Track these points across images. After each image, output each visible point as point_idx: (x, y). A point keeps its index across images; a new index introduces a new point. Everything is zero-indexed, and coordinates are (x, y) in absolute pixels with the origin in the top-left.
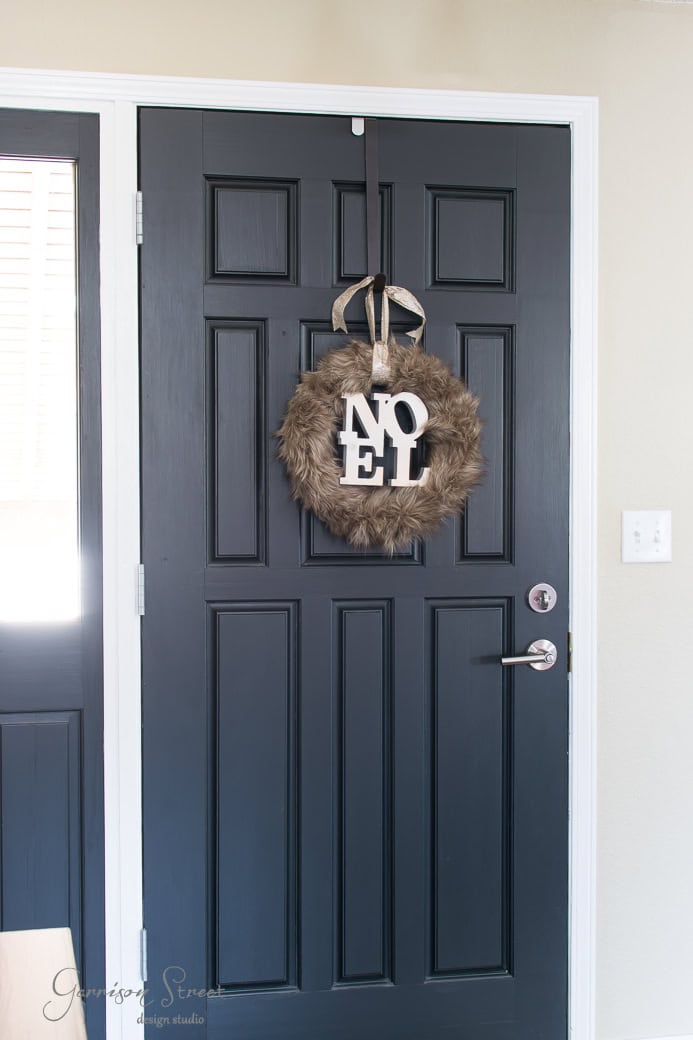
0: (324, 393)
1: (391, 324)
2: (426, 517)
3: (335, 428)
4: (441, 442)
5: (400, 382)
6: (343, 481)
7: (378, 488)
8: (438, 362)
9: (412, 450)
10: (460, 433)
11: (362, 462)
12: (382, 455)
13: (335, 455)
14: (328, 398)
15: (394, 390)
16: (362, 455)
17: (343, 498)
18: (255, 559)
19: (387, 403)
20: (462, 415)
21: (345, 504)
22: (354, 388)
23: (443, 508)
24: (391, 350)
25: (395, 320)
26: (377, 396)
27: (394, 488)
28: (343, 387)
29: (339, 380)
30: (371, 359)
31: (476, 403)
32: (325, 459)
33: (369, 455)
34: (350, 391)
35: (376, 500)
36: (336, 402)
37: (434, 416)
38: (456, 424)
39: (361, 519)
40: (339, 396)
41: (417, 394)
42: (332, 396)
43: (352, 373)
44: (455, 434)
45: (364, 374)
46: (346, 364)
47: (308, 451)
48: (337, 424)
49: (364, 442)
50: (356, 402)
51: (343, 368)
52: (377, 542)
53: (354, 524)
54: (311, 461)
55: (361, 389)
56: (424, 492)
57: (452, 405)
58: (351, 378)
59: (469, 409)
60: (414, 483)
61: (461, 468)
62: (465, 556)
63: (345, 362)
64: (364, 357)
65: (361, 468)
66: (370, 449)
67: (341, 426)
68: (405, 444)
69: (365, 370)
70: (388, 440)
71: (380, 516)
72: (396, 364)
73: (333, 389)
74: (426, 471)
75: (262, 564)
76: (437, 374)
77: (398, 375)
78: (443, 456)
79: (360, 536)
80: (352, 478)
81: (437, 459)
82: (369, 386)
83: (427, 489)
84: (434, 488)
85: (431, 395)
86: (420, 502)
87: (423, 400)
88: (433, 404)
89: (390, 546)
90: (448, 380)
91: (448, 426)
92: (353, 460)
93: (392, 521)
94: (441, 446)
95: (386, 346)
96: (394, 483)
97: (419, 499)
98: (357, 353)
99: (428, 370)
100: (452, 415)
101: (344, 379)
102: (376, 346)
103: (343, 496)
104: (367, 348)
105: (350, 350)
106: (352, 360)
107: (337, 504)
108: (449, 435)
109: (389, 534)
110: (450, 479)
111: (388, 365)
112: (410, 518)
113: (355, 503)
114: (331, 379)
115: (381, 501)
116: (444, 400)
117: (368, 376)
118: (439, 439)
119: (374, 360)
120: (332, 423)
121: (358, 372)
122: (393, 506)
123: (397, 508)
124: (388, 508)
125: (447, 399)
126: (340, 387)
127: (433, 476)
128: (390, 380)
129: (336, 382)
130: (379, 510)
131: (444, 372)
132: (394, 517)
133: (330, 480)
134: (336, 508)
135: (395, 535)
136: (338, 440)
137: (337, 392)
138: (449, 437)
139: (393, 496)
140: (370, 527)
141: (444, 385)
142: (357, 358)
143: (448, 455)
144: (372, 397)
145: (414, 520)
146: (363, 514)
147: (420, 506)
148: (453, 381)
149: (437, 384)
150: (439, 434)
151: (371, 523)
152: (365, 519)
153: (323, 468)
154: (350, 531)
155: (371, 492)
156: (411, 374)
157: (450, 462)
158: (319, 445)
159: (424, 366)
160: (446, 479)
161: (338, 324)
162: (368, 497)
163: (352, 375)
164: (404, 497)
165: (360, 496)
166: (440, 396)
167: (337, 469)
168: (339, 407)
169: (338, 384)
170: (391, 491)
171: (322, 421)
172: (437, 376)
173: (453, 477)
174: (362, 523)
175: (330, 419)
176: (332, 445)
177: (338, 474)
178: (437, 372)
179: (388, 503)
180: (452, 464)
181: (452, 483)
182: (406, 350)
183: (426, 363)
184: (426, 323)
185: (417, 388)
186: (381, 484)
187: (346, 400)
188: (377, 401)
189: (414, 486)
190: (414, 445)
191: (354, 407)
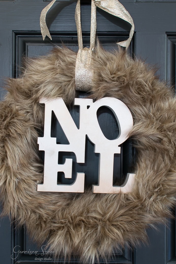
0: (21, 98)
3: (35, 134)
4: (147, 148)
5: (102, 86)
6: (41, 188)
7: (78, 195)
8: (142, 65)
9: (116, 155)
11: (61, 168)
12: (83, 161)
13: (37, 161)
14: (26, 103)
15: (95, 95)
16: (61, 161)
17: (40, 206)
20: (169, 120)
21: (43, 212)
22: (53, 93)
24: (94, 52)
26: (78, 101)
27: (98, 195)
28: (41, 91)
29: (37, 85)
30: (73, 64)
32: (22, 166)
33: (69, 162)
34: (48, 96)
36: (35, 108)
37: (139, 120)
40: (36, 101)
41: (121, 99)
42: (29, 101)
44: (160, 140)
45: (63, 78)
49: (64, 148)
50: (55, 106)
51: (42, 72)
53: (52, 233)
54: (8, 169)
55: (62, 93)
56: (128, 199)
57: (158, 110)
58: (49, 82)
60: (117, 189)
63: (44, 66)
64: (64, 61)
65: (61, 175)
66: (71, 155)
67: (41, 133)
70: (89, 145)
71: (77, 226)
72: (98, 69)
73: (30, 93)
74: (131, 177)
76: (140, 78)
77: (100, 79)
78: (148, 162)
79: (59, 244)
80: (50, 184)
81: (143, 165)
82: (71, 91)
83: (131, 197)
84: (138, 197)
85: (135, 99)
86: (122, 211)
87: (126, 104)
88: (137, 109)
89: (91, 255)
90: (153, 84)
91: (152, 131)
92: (51, 167)
93: (90, 232)
94: (147, 152)
95: (90, 51)
96: (96, 189)
97: (121, 207)
98: (57, 57)
99: (131, 73)
100: (157, 120)
101: (42, 83)
102: (79, 51)
103: (40, 203)
104: (71, 54)
105: (51, 55)
106: (52, 64)
107: (35, 212)
108: (154, 141)
109: (89, 243)
110: (155, 188)
111: (91, 69)
112: (112, 228)
113: (54, 211)
114: (28, 84)
115: (81, 210)
116: (148, 105)
117: (69, 81)
118: (144, 145)
119: (77, 66)
120: (31, 127)
121: (57, 76)
122: (94, 215)
123: (98, 216)
124: (88, 217)
125: (151, 103)
126: (37, 92)
127: (138, 183)
128: (93, 84)
129: (33, 86)
130: (78, 218)
131: (149, 75)
132: (95, 227)
133: (26, 187)
134: (33, 216)
135: (98, 243)
136: (38, 145)
137: (34, 96)
138: (154, 143)
139: (94, 204)
140: (68, 236)
141: (148, 89)
142: (57, 62)
143: (154, 161)
144: (73, 102)
145: (116, 231)
146: (62, 223)
147: (121, 216)
148: (160, 85)
149: (140, 88)
150: (144, 140)
151: (69, 233)
152: (63, 227)
153: (20, 174)
154: (48, 239)
155: (72, 199)
156: (113, 78)
157: (156, 168)
158: (17, 152)
159: (128, 69)
160: (151, 187)
161: (45, 32)
162: (68, 205)
163: (48, 80)
164: (106, 206)
165: (59, 204)
166: (144, 101)
167: (35, 175)
168: (37, 111)
169: (35, 89)
170: (92, 197)
171: (19, 127)
172: (140, 79)
173: (159, 185)
174: (60, 232)
175: (27, 124)
176: (32, 151)
177: (36, 181)
178: (141, 76)
179: (88, 212)
180: (157, 171)
181: (157, 192)
182: (110, 55)
183: (128, 67)
184: (135, 32)
185: (120, 93)
186: (82, 191)
187: (44, 105)
188: (78, 107)
189: (118, 192)
190: (118, 151)
191: (53, 111)
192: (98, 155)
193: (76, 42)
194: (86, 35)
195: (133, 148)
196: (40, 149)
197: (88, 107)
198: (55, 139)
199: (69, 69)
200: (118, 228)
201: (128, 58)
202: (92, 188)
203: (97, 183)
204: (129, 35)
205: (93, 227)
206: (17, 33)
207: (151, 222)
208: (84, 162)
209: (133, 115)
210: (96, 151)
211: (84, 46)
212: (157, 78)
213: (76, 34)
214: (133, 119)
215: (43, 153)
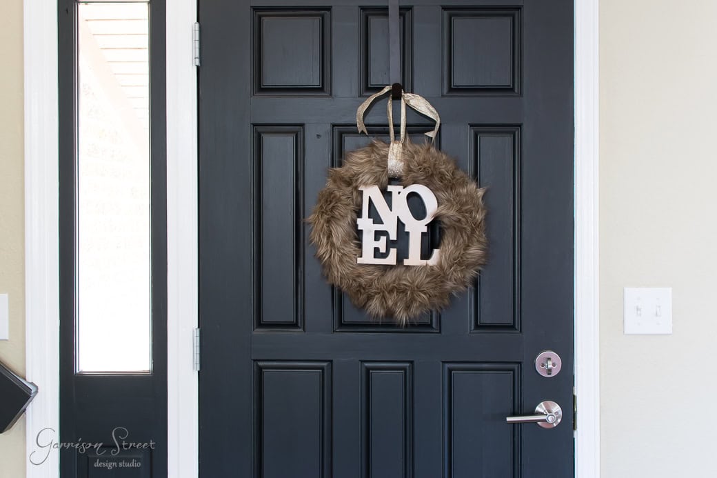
0: (343, 186)
1: (407, 125)
2: (432, 292)
3: (354, 215)
4: (449, 227)
5: (410, 175)
6: (360, 261)
7: (391, 267)
8: (444, 157)
9: (422, 233)
10: (463, 219)
11: (377, 244)
13: (356, 239)
14: (348, 190)
15: (405, 182)
16: (377, 238)
17: (359, 276)
18: (294, 325)
19: (399, 194)
20: (466, 203)
21: (362, 280)
22: (369, 182)
23: (449, 285)
24: (404, 145)
25: (412, 122)
26: (390, 188)
27: (408, 267)
28: (360, 180)
29: (356, 175)
30: (386, 156)
31: (480, 193)
32: (345, 242)
33: (383, 239)
34: (366, 184)
35: (390, 277)
36: (355, 193)
37: (442, 204)
38: (459, 211)
39: (376, 293)
40: (356, 188)
41: (427, 186)
42: (350, 189)
43: (367, 168)
44: (459, 221)
45: (379, 169)
46: (362, 161)
47: (329, 236)
48: (356, 212)
49: (379, 227)
50: (372, 193)
51: (361, 164)
52: (390, 313)
53: (370, 298)
54: (333, 245)
55: (377, 182)
56: (433, 270)
57: (457, 195)
58: (366, 172)
59: (472, 198)
60: (424, 262)
61: (465, 250)
62: (478, 326)
63: (362, 159)
64: (378, 154)
65: (376, 250)
66: (385, 233)
67: (359, 215)
68: (416, 229)
69: (378, 166)
70: (400, 225)
71: (391, 292)
72: (407, 160)
73: (351, 182)
74: (436, 252)
75: (301, 330)
77: (409, 170)
78: (450, 239)
79: (375, 307)
80: (368, 258)
81: (446, 242)
82: (384, 179)
83: (435, 268)
84: (441, 267)
85: (438, 186)
86: (428, 280)
87: (432, 190)
88: (441, 194)
89: (402, 316)
90: (453, 173)
92: (369, 243)
93: (401, 295)
94: (450, 231)
95: (401, 145)
96: (406, 262)
97: (427, 276)
98: (373, 152)
99: (435, 164)
100: (457, 203)
101: (361, 173)
102: (391, 144)
103: (360, 273)
104: (384, 147)
105: (368, 149)
106: (368, 157)
107: (355, 280)
108: (455, 221)
109: (400, 306)
110: (455, 260)
111: (401, 161)
112: (419, 293)
113: (371, 280)
114: (349, 174)
115: (394, 278)
116: (449, 191)
117: (383, 171)
118: (446, 224)
119: (389, 157)
120: (351, 211)
121: (373, 168)
122: (404, 282)
123: (408, 284)
124: (399, 284)
125: (452, 190)
126: (357, 180)
127: (441, 257)
128: (403, 174)
129: (354, 176)
130: (391, 285)
131: (450, 166)
132: (404, 292)
133: (349, 260)
134: (354, 284)
135: (408, 308)
136: (357, 226)
137: (354, 185)
138: (454, 223)
139: (404, 275)
140: (383, 300)
141: (450, 178)
142: (373, 155)
143: (454, 238)
144: (386, 188)
145: (423, 295)
146: (378, 289)
147: (428, 283)
148: (460, 174)
149: (442, 177)
150: (446, 220)
151: (384, 297)
152: (379, 293)
153: (343, 249)
154: (366, 303)
155: (386, 271)
156: (420, 169)
157: (456, 244)
158: (340, 230)
159: (432, 161)
160: (452, 260)
161: (361, 127)
162: (382, 275)
163: (366, 171)
164: (415, 275)
165: (375, 274)
166: (446, 187)
167: (355, 250)
168: (357, 197)
169: (355, 178)
170: (403, 269)
171: (341, 210)
172: (443, 170)
173: (458, 257)
174: (377, 296)
175: (348, 208)
176: (352, 230)
177: (356, 255)
178: (443, 167)
179: (400, 280)
180: (457, 246)
181: (456, 263)
182: (418, 147)
183: (433, 159)
184: (440, 124)
185: (426, 181)
186: (395, 263)
187: (362, 191)
188: (391, 193)
189: (425, 265)
190: (425, 230)
191: (370, 197)
192: (408, 233)
193: (388, 133)
194: (397, 126)
195: (440, 228)
196: (359, 228)
197: (399, 193)
198: (372, 220)
199: (383, 161)
200: (425, 294)
201: (433, 150)
202: (402, 261)
203: (407, 258)
204: (434, 126)
205: (403, 292)
206: (334, 125)
207: (453, 288)
208: (396, 239)
209: (437, 199)
210: (406, 230)
211: (395, 136)
212: (457, 168)
213: (388, 125)
214: (438, 203)
215: (361, 231)
